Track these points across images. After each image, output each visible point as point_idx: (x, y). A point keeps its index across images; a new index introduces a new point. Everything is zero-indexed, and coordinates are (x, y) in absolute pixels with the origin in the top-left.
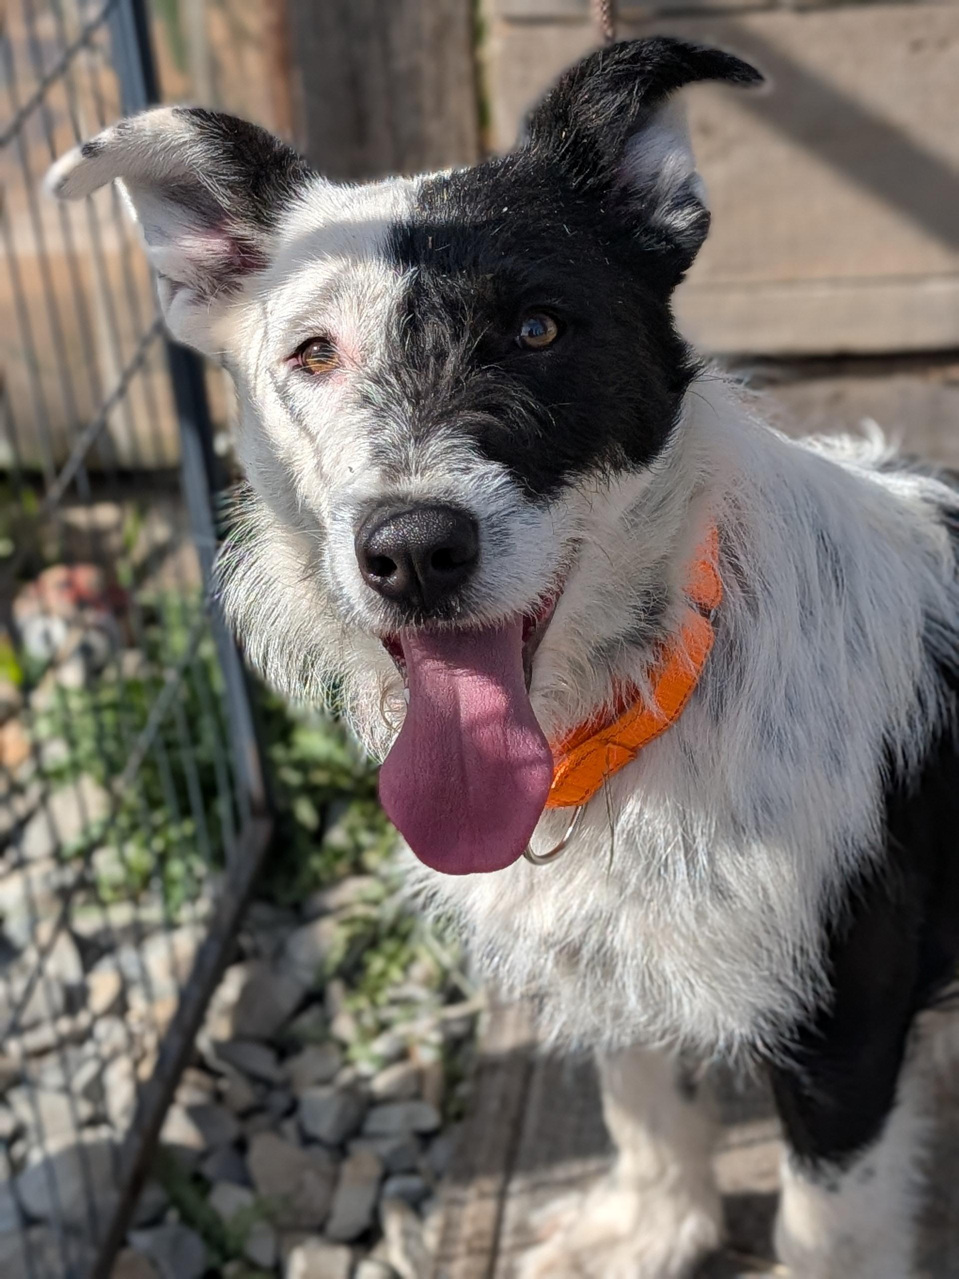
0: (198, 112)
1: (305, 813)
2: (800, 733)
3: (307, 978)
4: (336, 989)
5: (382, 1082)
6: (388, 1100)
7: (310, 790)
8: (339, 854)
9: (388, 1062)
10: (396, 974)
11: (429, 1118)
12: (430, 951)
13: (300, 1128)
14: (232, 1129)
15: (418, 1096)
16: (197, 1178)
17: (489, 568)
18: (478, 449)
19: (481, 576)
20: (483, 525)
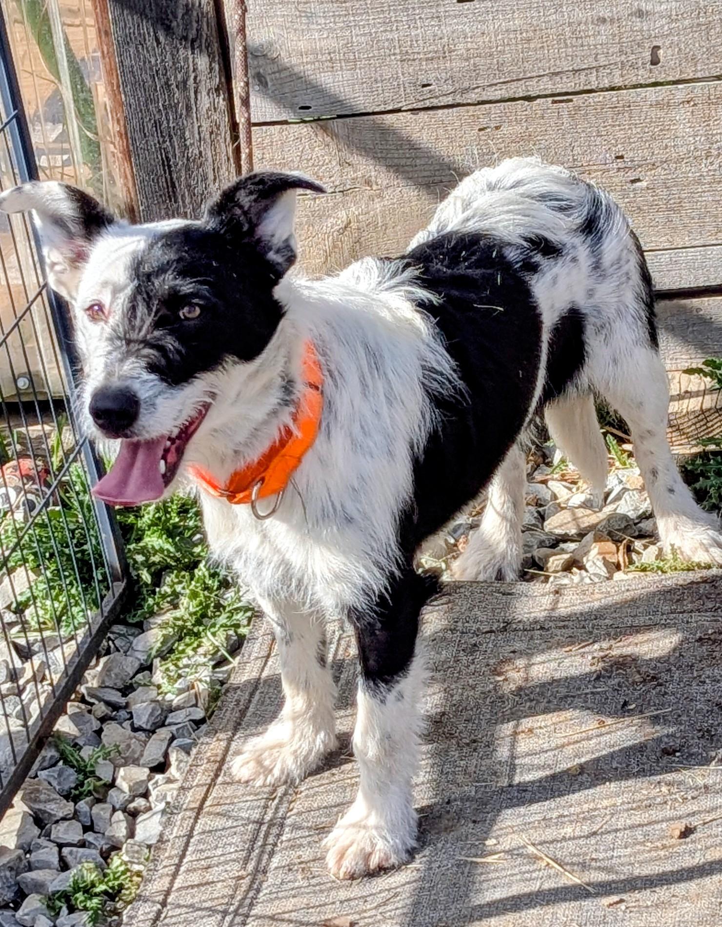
0: (68, 187)
1: (146, 577)
2: (371, 444)
3: (143, 657)
4: (157, 662)
5: (176, 700)
6: (179, 708)
7: (148, 565)
8: (164, 596)
9: (181, 691)
10: (189, 651)
11: (199, 714)
12: (209, 639)
13: (132, 725)
14: (96, 724)
15: (196, 705)
16: (76, 745)
17: (143, 419)
18: (146, 368)
19: (140, 423)
20: (142, 402)
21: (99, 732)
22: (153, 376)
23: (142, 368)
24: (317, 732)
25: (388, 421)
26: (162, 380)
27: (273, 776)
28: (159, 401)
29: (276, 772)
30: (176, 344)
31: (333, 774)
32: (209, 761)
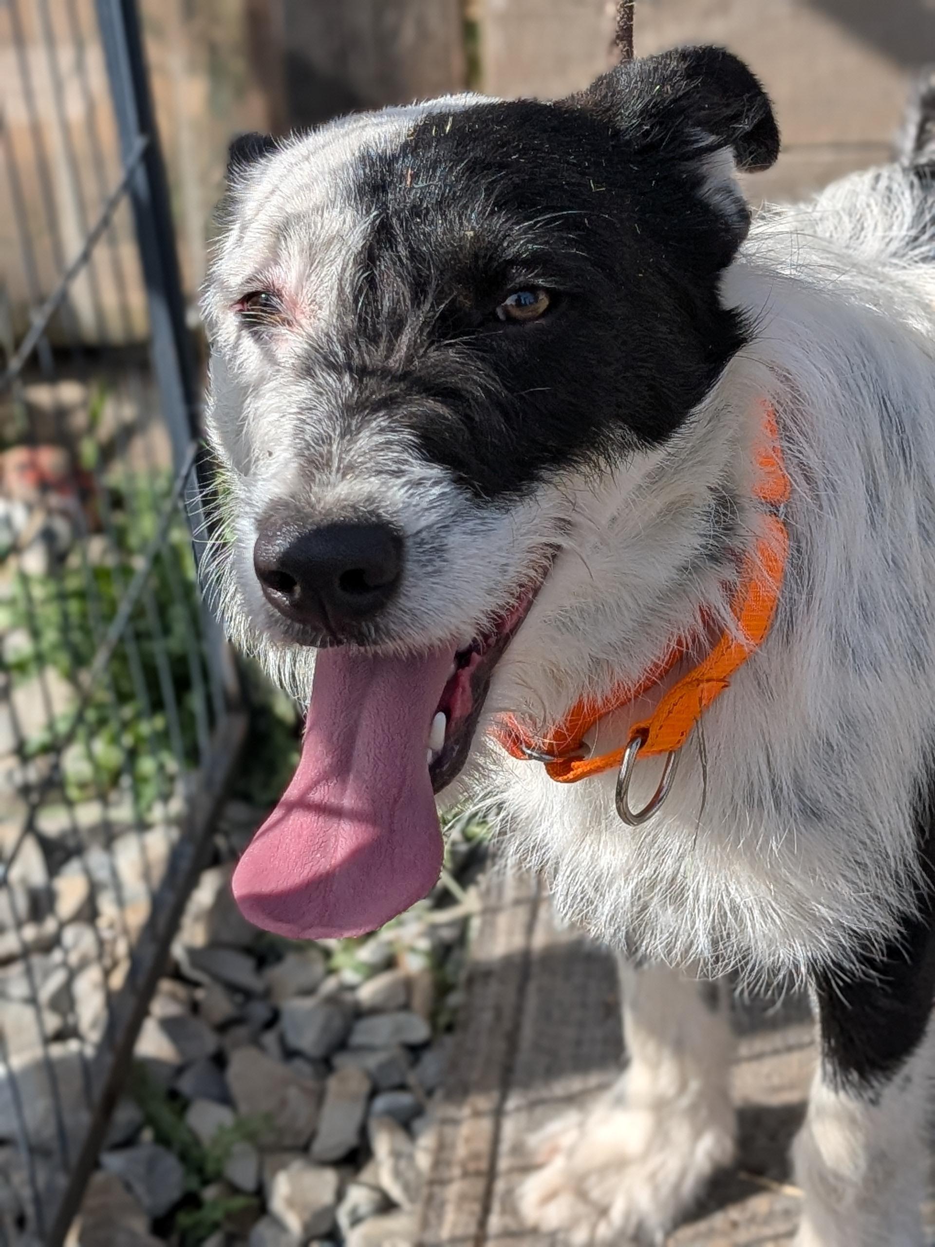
5: (369, 992)
6: (374, 1011)
9: (373, 970)
11: (419, 1030)
13: (282, 1040)
14: (210, 1042)
15: (406, 1007)
16: (173, 1095)
17: (414, 591)
18: (418, 447)
19: (403, 601)
20: (409, 543)
21: (220, 1060)
22: (436, 471)
23: (406, 446)
24: (697, 1135)
25: (920, 579)
26: (458, 481)
27: (609, 1223)
28: (455, 539)
29: (617, 1214)
30: (495, 386)
31: (735, 1225)
32: (465, 1174)
